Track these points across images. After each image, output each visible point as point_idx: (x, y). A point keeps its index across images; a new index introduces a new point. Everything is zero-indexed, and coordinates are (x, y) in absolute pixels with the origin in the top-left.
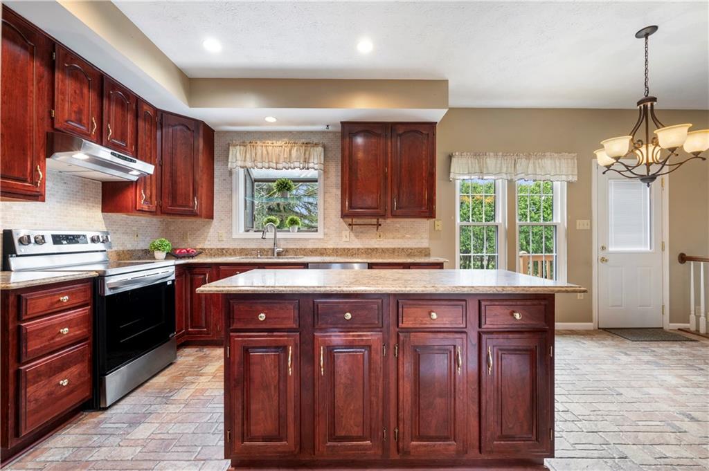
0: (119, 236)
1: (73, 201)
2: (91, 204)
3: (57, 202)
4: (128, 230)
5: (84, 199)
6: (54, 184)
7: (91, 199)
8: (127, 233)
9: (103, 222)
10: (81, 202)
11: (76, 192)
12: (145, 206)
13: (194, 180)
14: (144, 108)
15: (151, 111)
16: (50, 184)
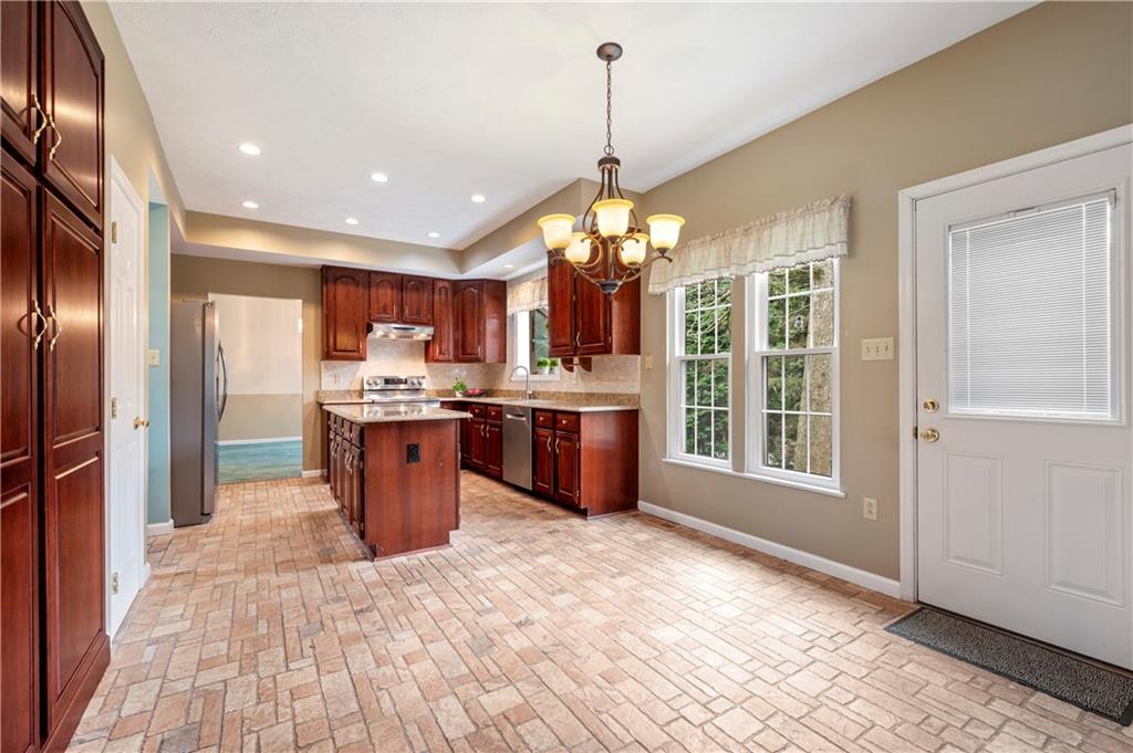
0: (444, 379)
1: (404, 357)
3: (393, 359)
5: (411, 355)
7: (417, 354)
9: (427, 369)
10: (409, 357)
11: (406, 351)
12: (441, 357)
13: (479, 330)
14: (440, 284)
15: (446, 284)
16: (388, 348)
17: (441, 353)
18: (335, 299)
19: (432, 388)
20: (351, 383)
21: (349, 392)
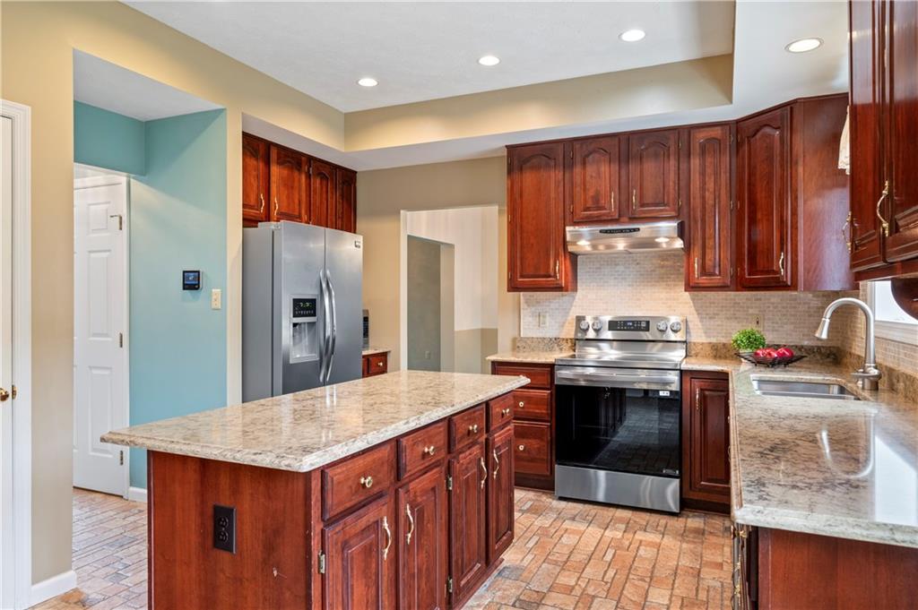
0: (719, 323)
1: (648, 282)
2: (672, 283)
3: (629, 285)
4: (738, 314)
5: (663, 278)
6: (625, 268)
7: (673, 276)
8: (736, 318)
9: (692, 304)
10: (658, 282)
11: (652, 271)
12: (704, 280)
13: (782, 222)
14: (701, 137)
15: (717, 132)
16: (620, 268)
17: (704, 271)
18: (521, 196)
19: (704, 340)
20: (562, 326)
21: (557, 341)
